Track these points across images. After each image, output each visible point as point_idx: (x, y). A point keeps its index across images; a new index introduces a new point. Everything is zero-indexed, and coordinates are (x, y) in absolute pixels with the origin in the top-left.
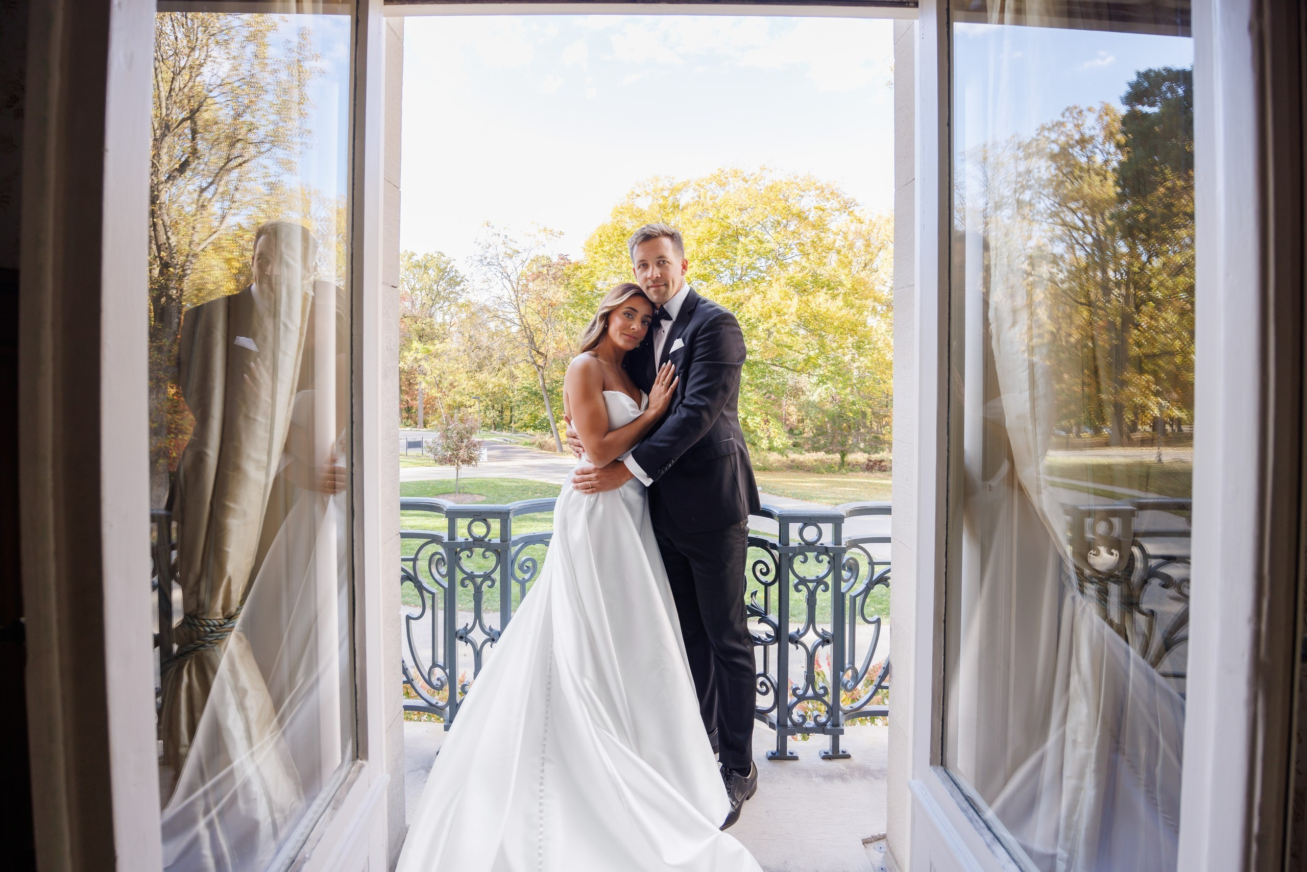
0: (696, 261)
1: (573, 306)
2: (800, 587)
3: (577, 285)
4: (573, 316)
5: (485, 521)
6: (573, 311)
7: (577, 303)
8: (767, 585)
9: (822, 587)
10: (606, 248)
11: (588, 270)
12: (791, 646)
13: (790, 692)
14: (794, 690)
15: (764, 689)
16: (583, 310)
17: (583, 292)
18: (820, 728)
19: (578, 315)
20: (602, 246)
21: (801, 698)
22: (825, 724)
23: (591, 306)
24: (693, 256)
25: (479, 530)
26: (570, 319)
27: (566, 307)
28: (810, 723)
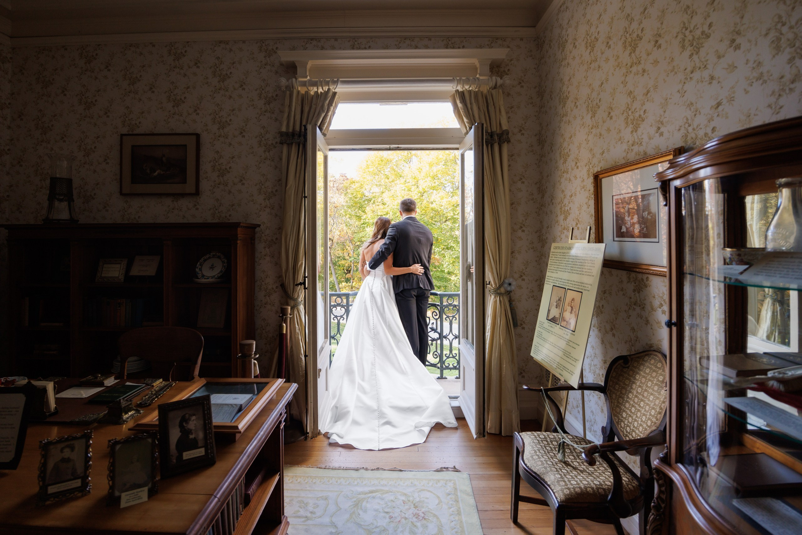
0: (429, 178)
1: (349, 207)
2: (447, 319)
3: (352, 194)
4: (350, 215)
5: (340, 297)
6: (350, 210)
7: (352, 205)
8: (436, 319)
9: (454, 319)
10: (371, 170)
11: (360, 184)
12: (444, 339)
13: (444, 355)
14: (445, 355)
15: (436, 357)
16: (357, 210)
17: (356, 198)
18: (455, 368)
19: (353, 213)
20: (368, 168)
21: (448, 357)
22: (456, 367)
23: (361, 207)
24: (427, 174)
25: (339, 300)
26: (348, 216)
27: (345, 208)
28: (451, 366)
